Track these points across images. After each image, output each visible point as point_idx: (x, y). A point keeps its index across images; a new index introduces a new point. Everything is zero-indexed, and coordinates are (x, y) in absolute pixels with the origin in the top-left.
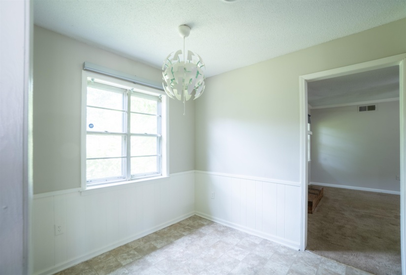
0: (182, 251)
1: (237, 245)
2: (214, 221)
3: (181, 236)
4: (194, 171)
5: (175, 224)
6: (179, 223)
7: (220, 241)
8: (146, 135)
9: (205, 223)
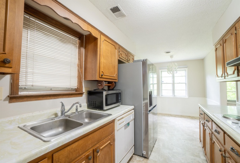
8: (180, 83)
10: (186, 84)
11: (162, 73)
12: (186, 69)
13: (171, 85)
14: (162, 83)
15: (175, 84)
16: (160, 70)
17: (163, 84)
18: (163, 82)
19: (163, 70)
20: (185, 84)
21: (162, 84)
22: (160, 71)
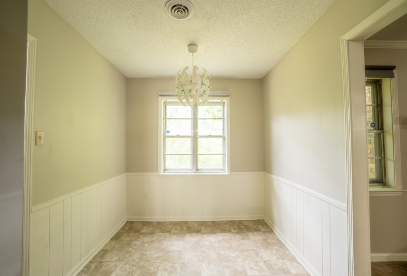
0: (213, 241)
1: (264, 262)
2: (274, 231)
3: (229, 231)
4: (263, 172)
5: (236, 221)
6: (240, 222)
7: (253, 250)
8: (210, 136)
9: (263, 230)
10: (224, 138)
11: (168, 107)
12: (225, 100)
13: (189, 141)
14: (167, 134)
15: (199, 139)
16: (160, 97)
17: (168, 139)
18: (168, 132)
19: (169, 100)
20: (221, 139)
21: (165, 138)
22: (162, 100)
